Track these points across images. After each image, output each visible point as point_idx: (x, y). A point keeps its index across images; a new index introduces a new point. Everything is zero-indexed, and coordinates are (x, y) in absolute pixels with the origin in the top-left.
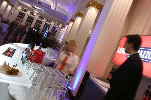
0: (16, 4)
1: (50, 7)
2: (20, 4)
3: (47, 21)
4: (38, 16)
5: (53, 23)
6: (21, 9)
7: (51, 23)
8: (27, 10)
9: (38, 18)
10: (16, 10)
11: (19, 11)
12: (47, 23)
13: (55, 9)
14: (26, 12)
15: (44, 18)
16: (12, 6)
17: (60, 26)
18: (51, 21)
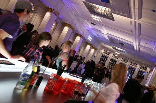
0: (99, 47)
1: (133, 47)
2: (103, 47)
3: (131, 64)
4: (121, 59)
5: (138, 66)
6: (104, 52)
7: (136, 66)
8: (109, 53)
9: (122, 61)
10: (99, 54)
11: (102, 54)
12: (132, 66)
13: (139, 49)
14: (108, 55)
15: (127, 61)
16: (96, 49)
17: (148, 70)
18: (137, 65)
